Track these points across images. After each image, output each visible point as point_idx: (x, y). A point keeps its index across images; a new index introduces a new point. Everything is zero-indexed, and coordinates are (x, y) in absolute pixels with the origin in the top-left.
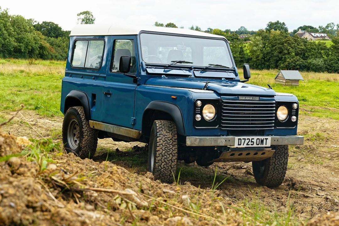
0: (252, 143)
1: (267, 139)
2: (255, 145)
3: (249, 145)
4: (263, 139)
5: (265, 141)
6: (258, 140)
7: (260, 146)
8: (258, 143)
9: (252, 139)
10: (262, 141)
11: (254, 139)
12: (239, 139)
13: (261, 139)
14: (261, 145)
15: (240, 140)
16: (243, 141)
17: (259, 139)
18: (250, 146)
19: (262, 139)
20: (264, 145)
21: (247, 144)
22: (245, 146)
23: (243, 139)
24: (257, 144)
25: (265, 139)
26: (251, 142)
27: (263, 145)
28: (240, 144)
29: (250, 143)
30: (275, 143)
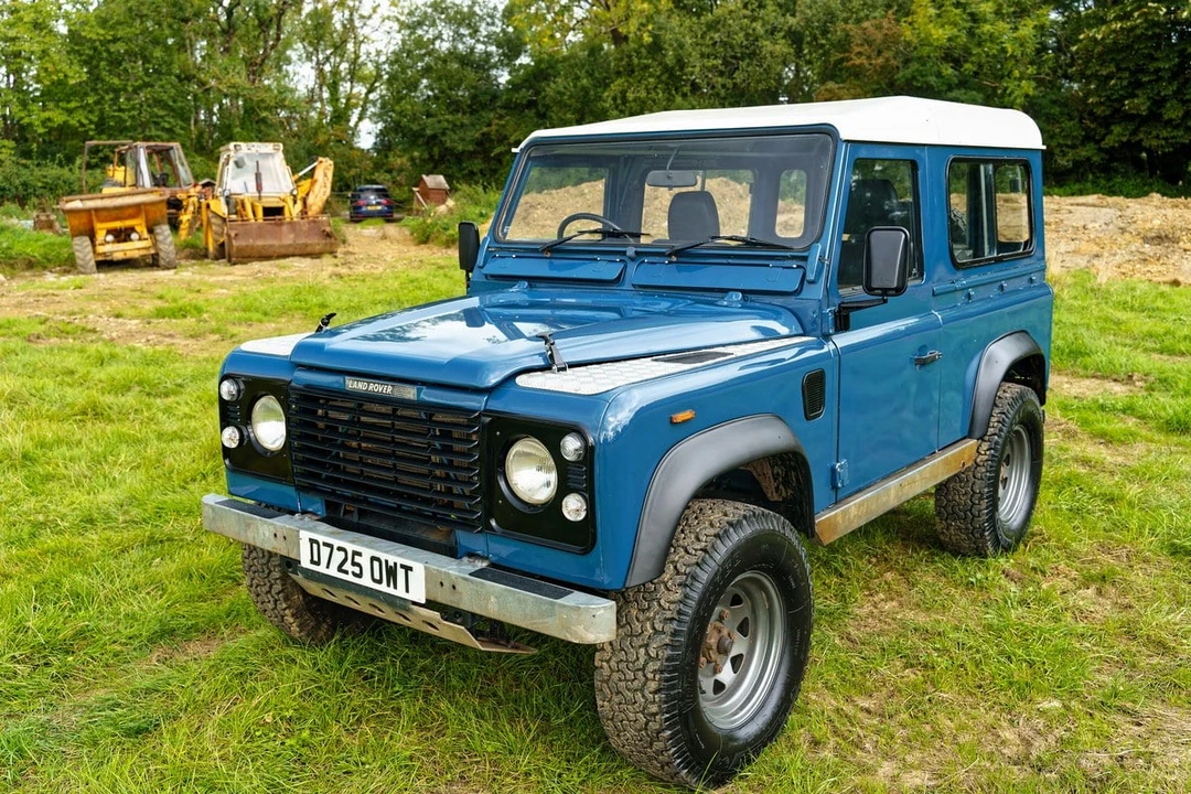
0: (357, 570)
1: (411, 569)
2: (366, 581)
3: (346, 572)
4: (395, 564)
5: (401, 573)
6: (376, 564)
7: (383, 587)
8: (377, 577)
9: (356, 553)
10: (392, 572)
11: (360, 554)
12: (312, 541)
13: (387, 561)
14: (388, 585)
15: (315, 546)
16: (325, 551)
17: (378, 560)
18: (350, 578)
19: (391, 564)
20: (400, 592)
21: (340, 569)
22: (333, 572)
23: (325, 544)
24: (374, 580)
25: (402, 566)
26: (354, 564)
27: (395, 587)
28: (316, 559)
29: (348, 566)
30: (443, 597)
